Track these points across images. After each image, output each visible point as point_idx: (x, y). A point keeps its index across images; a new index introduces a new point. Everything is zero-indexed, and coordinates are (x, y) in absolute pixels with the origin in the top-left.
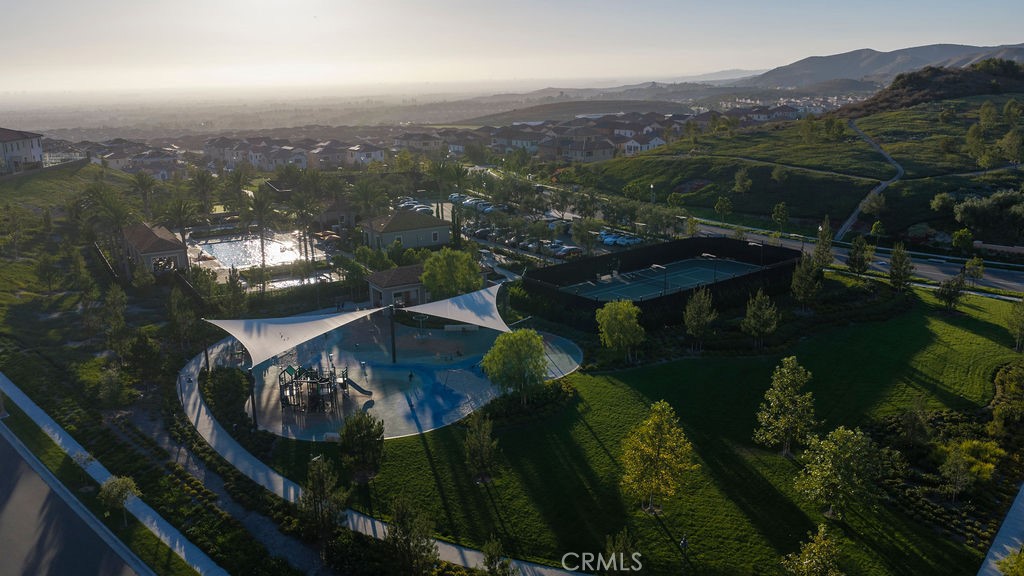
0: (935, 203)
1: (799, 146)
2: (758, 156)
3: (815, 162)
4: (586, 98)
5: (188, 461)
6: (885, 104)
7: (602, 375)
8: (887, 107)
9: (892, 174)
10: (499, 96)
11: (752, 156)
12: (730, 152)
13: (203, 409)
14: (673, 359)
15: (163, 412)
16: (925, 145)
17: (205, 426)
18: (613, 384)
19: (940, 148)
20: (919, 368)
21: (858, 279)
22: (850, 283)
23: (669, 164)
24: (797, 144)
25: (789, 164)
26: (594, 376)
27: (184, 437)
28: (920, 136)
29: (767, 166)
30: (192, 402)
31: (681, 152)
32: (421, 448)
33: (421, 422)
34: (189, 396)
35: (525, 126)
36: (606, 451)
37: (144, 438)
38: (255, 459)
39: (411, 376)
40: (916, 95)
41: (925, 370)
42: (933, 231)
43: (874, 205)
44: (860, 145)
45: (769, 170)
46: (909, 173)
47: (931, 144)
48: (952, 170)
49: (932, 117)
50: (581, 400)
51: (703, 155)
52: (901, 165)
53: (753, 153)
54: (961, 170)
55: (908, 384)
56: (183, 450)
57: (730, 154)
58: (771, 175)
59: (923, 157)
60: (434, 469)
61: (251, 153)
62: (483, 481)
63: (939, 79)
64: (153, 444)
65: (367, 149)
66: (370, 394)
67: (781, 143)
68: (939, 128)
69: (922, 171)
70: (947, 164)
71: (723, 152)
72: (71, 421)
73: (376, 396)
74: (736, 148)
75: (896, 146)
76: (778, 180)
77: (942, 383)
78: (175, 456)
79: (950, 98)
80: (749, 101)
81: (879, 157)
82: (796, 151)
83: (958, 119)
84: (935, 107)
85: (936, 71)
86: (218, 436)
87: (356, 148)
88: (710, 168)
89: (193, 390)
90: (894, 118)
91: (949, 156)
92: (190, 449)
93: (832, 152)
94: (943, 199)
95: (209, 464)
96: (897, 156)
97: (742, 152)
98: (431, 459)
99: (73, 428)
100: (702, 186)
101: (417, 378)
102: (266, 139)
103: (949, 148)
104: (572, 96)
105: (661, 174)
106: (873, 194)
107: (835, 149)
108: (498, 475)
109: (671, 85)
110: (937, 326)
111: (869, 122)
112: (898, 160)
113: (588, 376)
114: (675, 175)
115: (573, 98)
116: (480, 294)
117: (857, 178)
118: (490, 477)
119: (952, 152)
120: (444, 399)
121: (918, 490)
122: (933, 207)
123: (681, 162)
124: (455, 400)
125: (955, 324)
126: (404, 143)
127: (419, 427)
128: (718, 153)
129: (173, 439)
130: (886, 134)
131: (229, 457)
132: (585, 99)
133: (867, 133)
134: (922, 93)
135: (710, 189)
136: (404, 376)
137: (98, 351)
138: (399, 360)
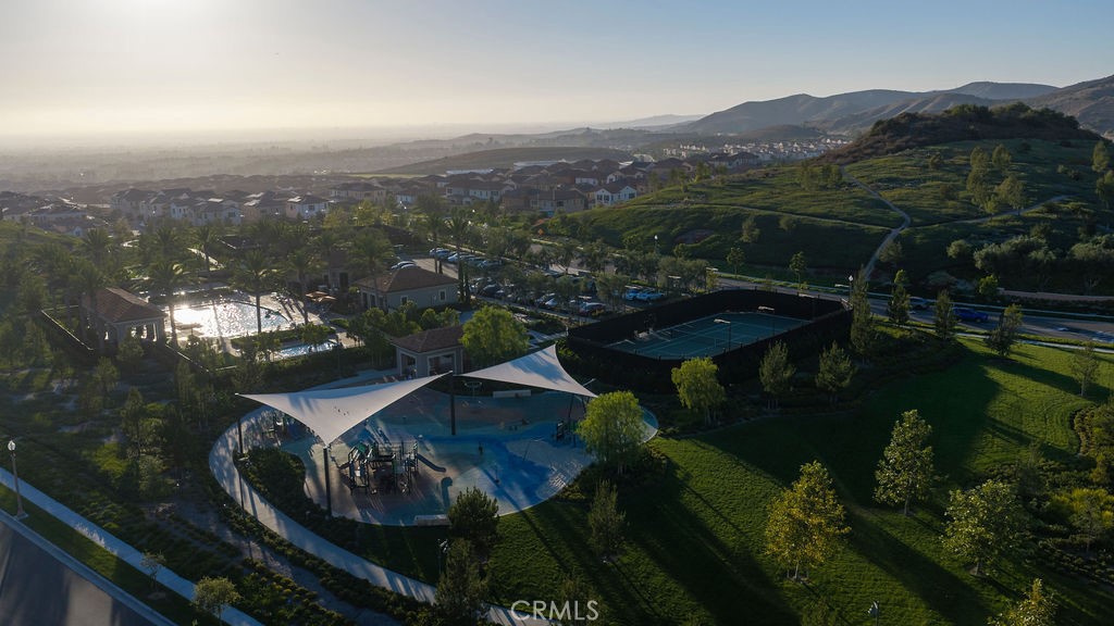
0: (952, 250)
1: (798, 194)
2: (758, 204)
3: (819, 210)
4: (517, 144)
5: (265, 557)
6: (869, 151)
7: (686, 438)
8: (873, 153)
9: (899, 222)
10: (420, 142)
11: (752, 204)
12: (727, 201)
13: (255, 496)
14: (752, 419)
15: (211, 502)
16: (923, 191)
17: (267, 516)
18: (704, 448)
19: (940, 195)
20: (998, 418)
21: (903, 330)
22: (897, 334)
23: (665, 213)
24: (795, 191)
25: (792, 212)
26: (678, 440)
27: (249, 529)
28: (915, 182)
29: (770, 216)
30: (238, 489)
31: (674, 201)
32: (528, 527)
33: (515, 499)
34: (232, 483)
35: (475, 174)
36: (726, 520)
37: (203, 533)
38: (343, 551)
39: (480, 449)
40: (899, 142)
41: (1003, 420)
42: (953, 278)
43: (891, 253)
44: (858, 192)
45: (776, 220)
46: (917, 220)
47: (929, 190)
48: (958, 217)
49: (922, 163)
50: (678, 467)
51: (696, 205)
52: (905, 212)
53: (752, 202)
54: (967, 217)
55: (994, 435)
56: (252, 544)
57: (728, 202)
58: (779, 224)
59: (925, 203)
60: (550, 549)
61: (173, 206)
62: (609, 560)
63: (918, 125)
64: (214, 539)
65: (309, 201)
66: (444, 470)
67: (778, 191)
68: (931, 175)
69: (930, 219)
70: (951, 211)
71: (718, 201)
72: (107, 517)
73: (451, 473)
74: (732, 196)
75: (896, 193)
76: (786, 228)
77: (1026, 432)
78: (247, 552)
79: (934, 144)
80: (694, 148)
81: (881, 205)
82: (796, 198)
83: (947, 165)
84: (922, 153)
85: (912, 117)
86: (287, 526)
87: (296, 200)
88: (711, 217)
89: (234, 475)
90: (885, 164)
91: (951, 203)
92: (261, 543)
93: (833, 200)
94: (960, 246)
95: (292, 557)
96: (899, 203)
97: (740, 200)
98: (543, 539)
99: (114, 526)
100: (707, 236)
101: (487, 451)
102: (188, 191)
103: (949, 194)
104: (502, 142)
105: (658, 224)
106: (888, 241)
107: (835, 197)
108: (624, 553)
109: (606, 131)
110: (996, 374)
111: (860, 168)
112: (900, 207)
113: (673, 441)
114: (673, 225)
115: (503, 144)
116: (538, 356)
117: (867, 226)
118: (616, 554)
119: (953, 199)
120: (528, 473)
121: (1050, 542)
122: (950, 254)
123: (678, 212)
124: (542, 474)
125: (1014, 373)
126: (343, 194)
127: (515, 504)
128: (714, 201)
129: (237, 532)
130: (880, 180)
131: (310, 548)
132: (516, 146)
133: (860, 180)
134: (905, 139)
135: (714, 240)
136: (473, 448)
137: (102, 436)
138: (459, 431)
